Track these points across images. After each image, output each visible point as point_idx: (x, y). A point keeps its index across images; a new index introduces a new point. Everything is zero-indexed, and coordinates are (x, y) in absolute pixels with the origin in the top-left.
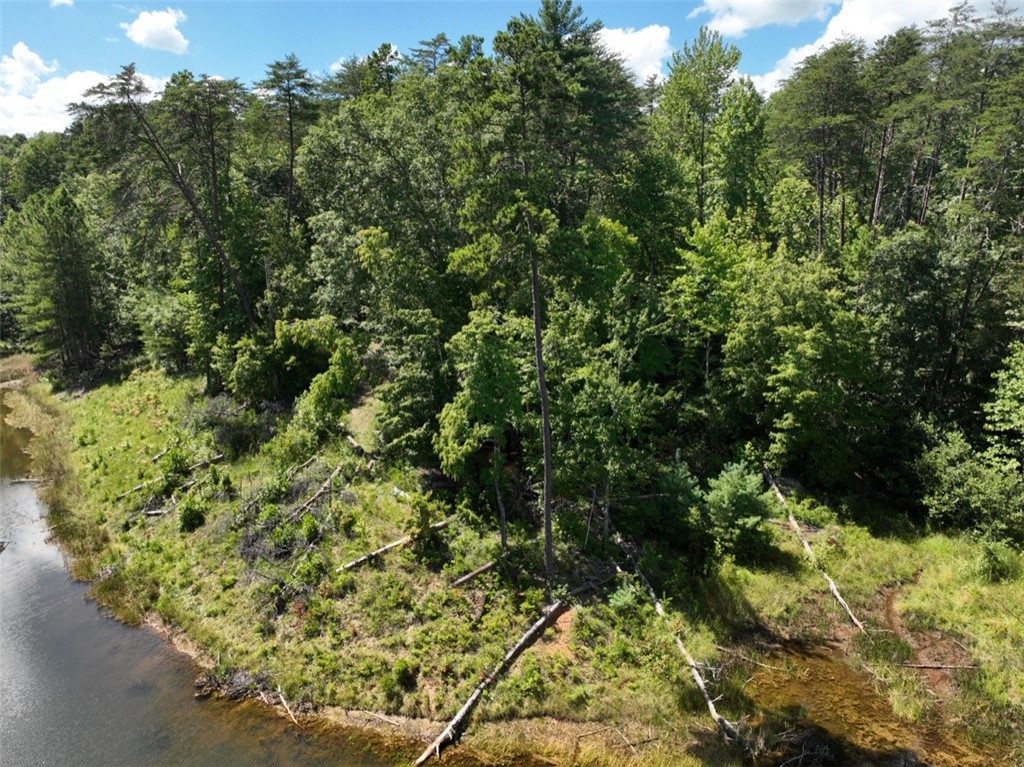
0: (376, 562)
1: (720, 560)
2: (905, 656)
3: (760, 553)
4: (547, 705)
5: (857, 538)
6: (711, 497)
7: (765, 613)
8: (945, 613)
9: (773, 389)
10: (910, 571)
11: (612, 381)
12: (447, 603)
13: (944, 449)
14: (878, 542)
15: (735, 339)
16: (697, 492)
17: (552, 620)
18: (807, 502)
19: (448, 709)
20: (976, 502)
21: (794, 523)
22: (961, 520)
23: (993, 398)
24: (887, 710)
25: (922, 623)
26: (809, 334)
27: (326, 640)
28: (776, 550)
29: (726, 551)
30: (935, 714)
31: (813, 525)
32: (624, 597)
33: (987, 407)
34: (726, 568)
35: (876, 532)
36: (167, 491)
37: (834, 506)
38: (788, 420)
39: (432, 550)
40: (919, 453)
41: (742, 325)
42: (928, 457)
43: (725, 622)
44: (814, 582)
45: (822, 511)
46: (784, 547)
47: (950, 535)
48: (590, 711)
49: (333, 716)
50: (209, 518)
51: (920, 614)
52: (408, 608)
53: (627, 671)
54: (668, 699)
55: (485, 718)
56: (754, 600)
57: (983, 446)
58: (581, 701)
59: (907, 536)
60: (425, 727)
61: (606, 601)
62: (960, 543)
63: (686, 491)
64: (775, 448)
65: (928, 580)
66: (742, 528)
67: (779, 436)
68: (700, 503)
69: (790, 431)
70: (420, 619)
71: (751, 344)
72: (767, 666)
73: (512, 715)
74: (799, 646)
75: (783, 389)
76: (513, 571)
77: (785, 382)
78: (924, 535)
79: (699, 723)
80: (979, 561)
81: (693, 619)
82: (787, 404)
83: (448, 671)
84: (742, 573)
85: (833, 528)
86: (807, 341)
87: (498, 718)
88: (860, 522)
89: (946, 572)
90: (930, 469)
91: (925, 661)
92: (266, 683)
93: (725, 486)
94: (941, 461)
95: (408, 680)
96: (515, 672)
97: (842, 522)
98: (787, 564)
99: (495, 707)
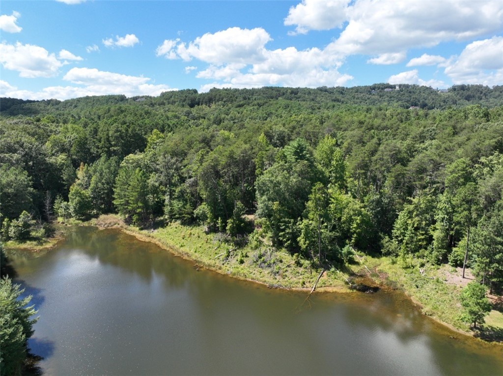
0: (289, 266)
1: (345, 263)
2: (378, 276)
3: (352, 262)
4: (326, 285)
5: (369, 258)
6: (343, 252)
7: (355, 272)
8: (384, 270)
9: (352, 229)
10: (379, 264)
11: (328, 232)
12: (305, 272)
13: (385, 240)
14: (373, 259)
15: (343, 219)
16: (340, 251)
17: (322, 274)
18: (359, 252)
19: (312, 286)
20: (390, 250)
21: (357, 256)
22: (388, 254)
23: (394, 229)
24: (375, 283)
25: (381, 272)
26: (358, 218)
27: (287, 279)
28: (355, 261)
29: (346, 262)
30: (382, 283)
31: (361, 256)
32: (333, 269)
33: (392, 231)
34: (347, 265)
35: (373, 257)
36: (228, 256)
37: (365, 252)
38: (355, 235)
39: (298, 264)
40: (380, 241)
41: (345, 216)
42: (382, 242)
43: (349, 273)
44: (362, 267)
45: (363, 253)
46: (356, 261)
47: (386, 257)
48: (333, 285)
49: (294, 289)
50: (245, 261)
51: (380, 270)
52: (299, 273)
53: (336, 280)
54: (343, 283)
55: (318, 287)
56: (353, 270)
57: (392, 239)
58: (331, 284)
59: (378, 257)
60: (309, 289)
61: (329, 270)
62: (388, 258)
63: (338, 251)
64: (353, 241)
65: (382, 265)
66: (350, 257)
67: (353, 238)
68: (341, 253)
69: (356, 237)
70: (301, 274)
71: (347, 220)
72: (357, 279)
73: (321, 287)
74: (361, 276)
75: (354, 229)
76: (314, 266)
77: (354, 228)
78: (381, 257)
79: (349, 286)
80: (391, 261)
81: (343, 272)
82: (355, 232)
83: (310, 282)
84: (350, 265)
85: (365, 257)
86: (358, 219)
87: (320, 287)
88: (370, 255)
89: (385, 263)
90: (382, 244)
91: (381, 277)
92: (281, 286)
93: (345, 250)
94: (384, 242)
95: (304, 283)
96: (320, 281)
97: (366, 255)
98: (357, 264)
99: (319, 286)
